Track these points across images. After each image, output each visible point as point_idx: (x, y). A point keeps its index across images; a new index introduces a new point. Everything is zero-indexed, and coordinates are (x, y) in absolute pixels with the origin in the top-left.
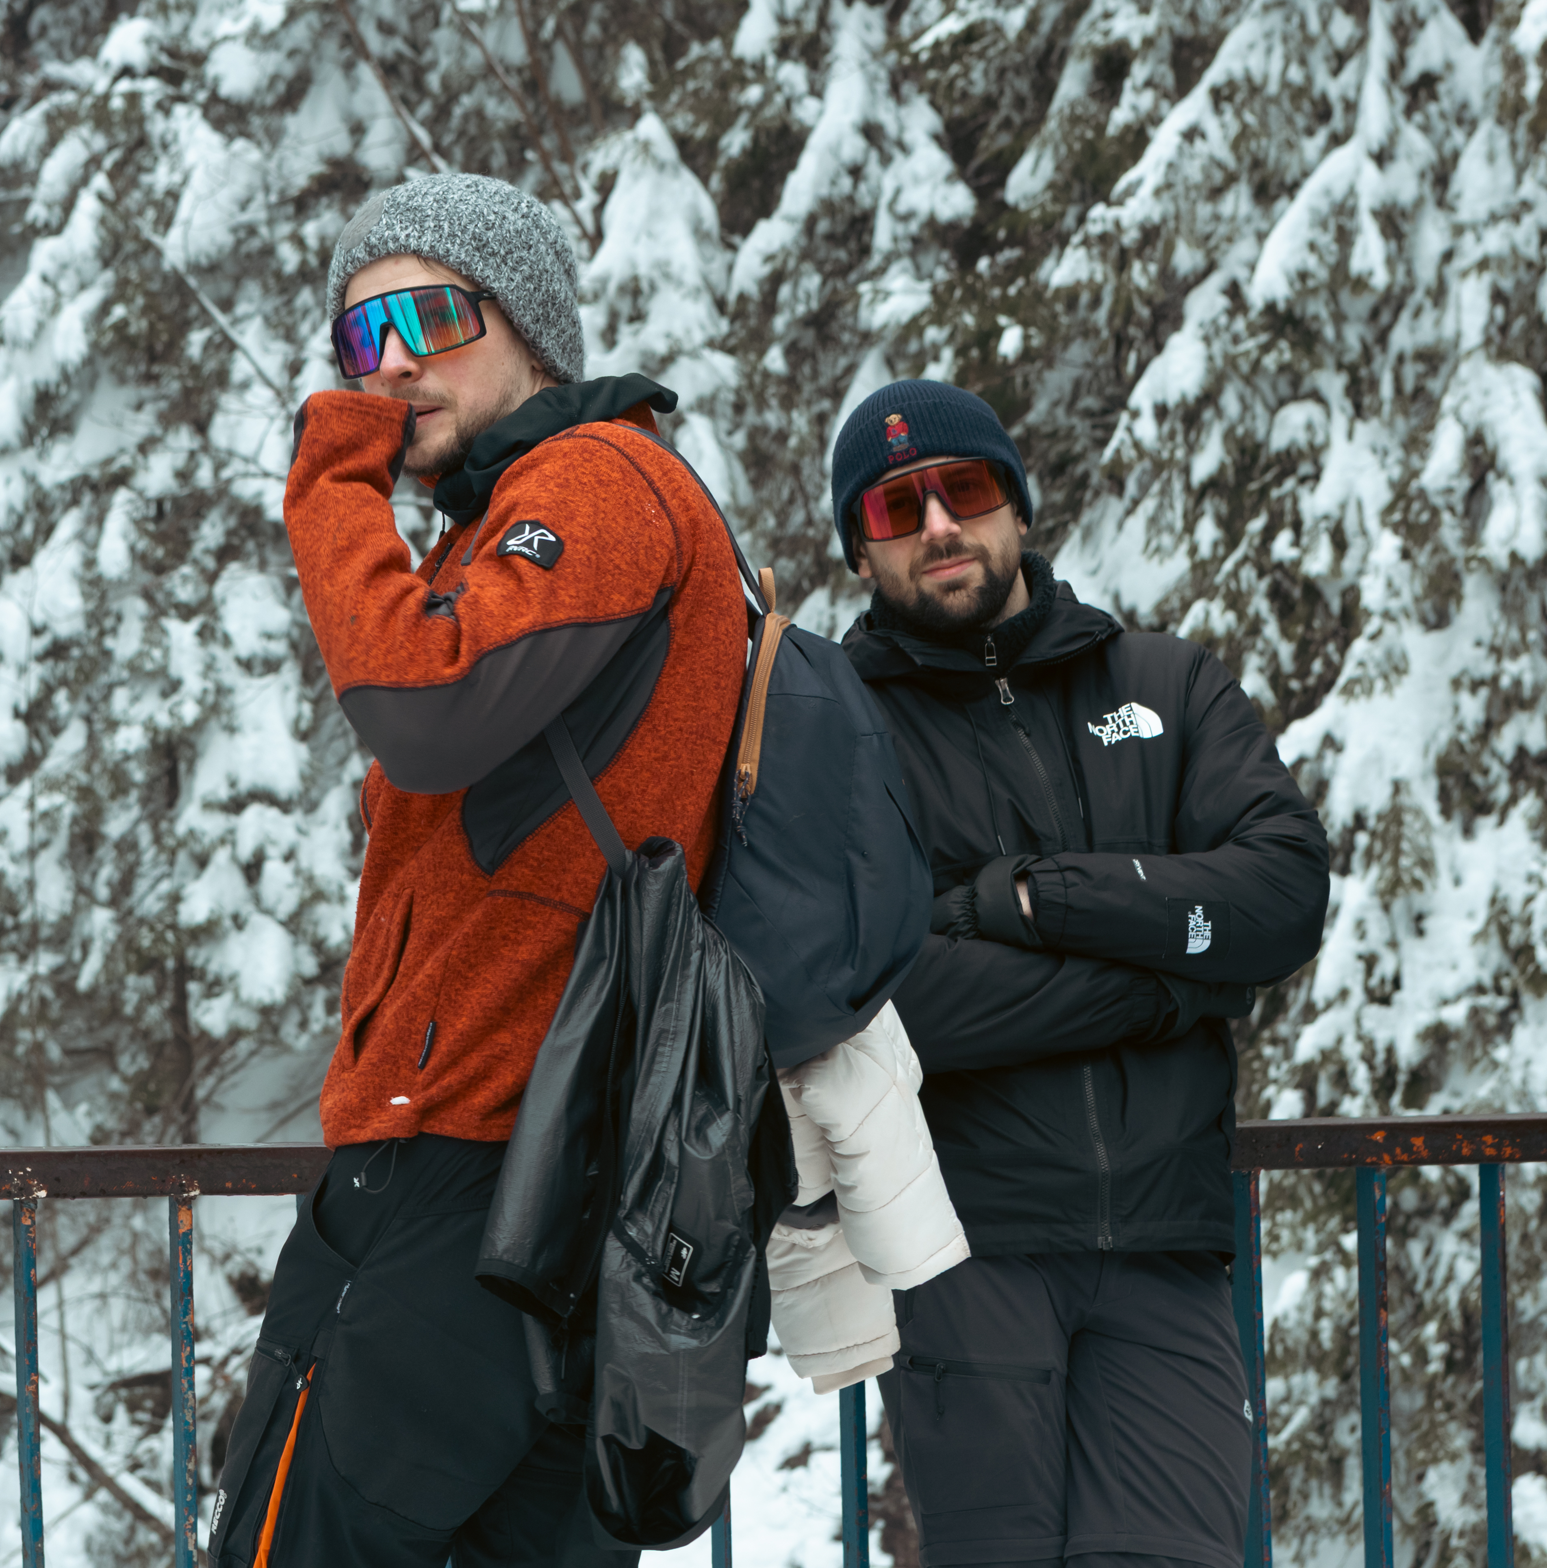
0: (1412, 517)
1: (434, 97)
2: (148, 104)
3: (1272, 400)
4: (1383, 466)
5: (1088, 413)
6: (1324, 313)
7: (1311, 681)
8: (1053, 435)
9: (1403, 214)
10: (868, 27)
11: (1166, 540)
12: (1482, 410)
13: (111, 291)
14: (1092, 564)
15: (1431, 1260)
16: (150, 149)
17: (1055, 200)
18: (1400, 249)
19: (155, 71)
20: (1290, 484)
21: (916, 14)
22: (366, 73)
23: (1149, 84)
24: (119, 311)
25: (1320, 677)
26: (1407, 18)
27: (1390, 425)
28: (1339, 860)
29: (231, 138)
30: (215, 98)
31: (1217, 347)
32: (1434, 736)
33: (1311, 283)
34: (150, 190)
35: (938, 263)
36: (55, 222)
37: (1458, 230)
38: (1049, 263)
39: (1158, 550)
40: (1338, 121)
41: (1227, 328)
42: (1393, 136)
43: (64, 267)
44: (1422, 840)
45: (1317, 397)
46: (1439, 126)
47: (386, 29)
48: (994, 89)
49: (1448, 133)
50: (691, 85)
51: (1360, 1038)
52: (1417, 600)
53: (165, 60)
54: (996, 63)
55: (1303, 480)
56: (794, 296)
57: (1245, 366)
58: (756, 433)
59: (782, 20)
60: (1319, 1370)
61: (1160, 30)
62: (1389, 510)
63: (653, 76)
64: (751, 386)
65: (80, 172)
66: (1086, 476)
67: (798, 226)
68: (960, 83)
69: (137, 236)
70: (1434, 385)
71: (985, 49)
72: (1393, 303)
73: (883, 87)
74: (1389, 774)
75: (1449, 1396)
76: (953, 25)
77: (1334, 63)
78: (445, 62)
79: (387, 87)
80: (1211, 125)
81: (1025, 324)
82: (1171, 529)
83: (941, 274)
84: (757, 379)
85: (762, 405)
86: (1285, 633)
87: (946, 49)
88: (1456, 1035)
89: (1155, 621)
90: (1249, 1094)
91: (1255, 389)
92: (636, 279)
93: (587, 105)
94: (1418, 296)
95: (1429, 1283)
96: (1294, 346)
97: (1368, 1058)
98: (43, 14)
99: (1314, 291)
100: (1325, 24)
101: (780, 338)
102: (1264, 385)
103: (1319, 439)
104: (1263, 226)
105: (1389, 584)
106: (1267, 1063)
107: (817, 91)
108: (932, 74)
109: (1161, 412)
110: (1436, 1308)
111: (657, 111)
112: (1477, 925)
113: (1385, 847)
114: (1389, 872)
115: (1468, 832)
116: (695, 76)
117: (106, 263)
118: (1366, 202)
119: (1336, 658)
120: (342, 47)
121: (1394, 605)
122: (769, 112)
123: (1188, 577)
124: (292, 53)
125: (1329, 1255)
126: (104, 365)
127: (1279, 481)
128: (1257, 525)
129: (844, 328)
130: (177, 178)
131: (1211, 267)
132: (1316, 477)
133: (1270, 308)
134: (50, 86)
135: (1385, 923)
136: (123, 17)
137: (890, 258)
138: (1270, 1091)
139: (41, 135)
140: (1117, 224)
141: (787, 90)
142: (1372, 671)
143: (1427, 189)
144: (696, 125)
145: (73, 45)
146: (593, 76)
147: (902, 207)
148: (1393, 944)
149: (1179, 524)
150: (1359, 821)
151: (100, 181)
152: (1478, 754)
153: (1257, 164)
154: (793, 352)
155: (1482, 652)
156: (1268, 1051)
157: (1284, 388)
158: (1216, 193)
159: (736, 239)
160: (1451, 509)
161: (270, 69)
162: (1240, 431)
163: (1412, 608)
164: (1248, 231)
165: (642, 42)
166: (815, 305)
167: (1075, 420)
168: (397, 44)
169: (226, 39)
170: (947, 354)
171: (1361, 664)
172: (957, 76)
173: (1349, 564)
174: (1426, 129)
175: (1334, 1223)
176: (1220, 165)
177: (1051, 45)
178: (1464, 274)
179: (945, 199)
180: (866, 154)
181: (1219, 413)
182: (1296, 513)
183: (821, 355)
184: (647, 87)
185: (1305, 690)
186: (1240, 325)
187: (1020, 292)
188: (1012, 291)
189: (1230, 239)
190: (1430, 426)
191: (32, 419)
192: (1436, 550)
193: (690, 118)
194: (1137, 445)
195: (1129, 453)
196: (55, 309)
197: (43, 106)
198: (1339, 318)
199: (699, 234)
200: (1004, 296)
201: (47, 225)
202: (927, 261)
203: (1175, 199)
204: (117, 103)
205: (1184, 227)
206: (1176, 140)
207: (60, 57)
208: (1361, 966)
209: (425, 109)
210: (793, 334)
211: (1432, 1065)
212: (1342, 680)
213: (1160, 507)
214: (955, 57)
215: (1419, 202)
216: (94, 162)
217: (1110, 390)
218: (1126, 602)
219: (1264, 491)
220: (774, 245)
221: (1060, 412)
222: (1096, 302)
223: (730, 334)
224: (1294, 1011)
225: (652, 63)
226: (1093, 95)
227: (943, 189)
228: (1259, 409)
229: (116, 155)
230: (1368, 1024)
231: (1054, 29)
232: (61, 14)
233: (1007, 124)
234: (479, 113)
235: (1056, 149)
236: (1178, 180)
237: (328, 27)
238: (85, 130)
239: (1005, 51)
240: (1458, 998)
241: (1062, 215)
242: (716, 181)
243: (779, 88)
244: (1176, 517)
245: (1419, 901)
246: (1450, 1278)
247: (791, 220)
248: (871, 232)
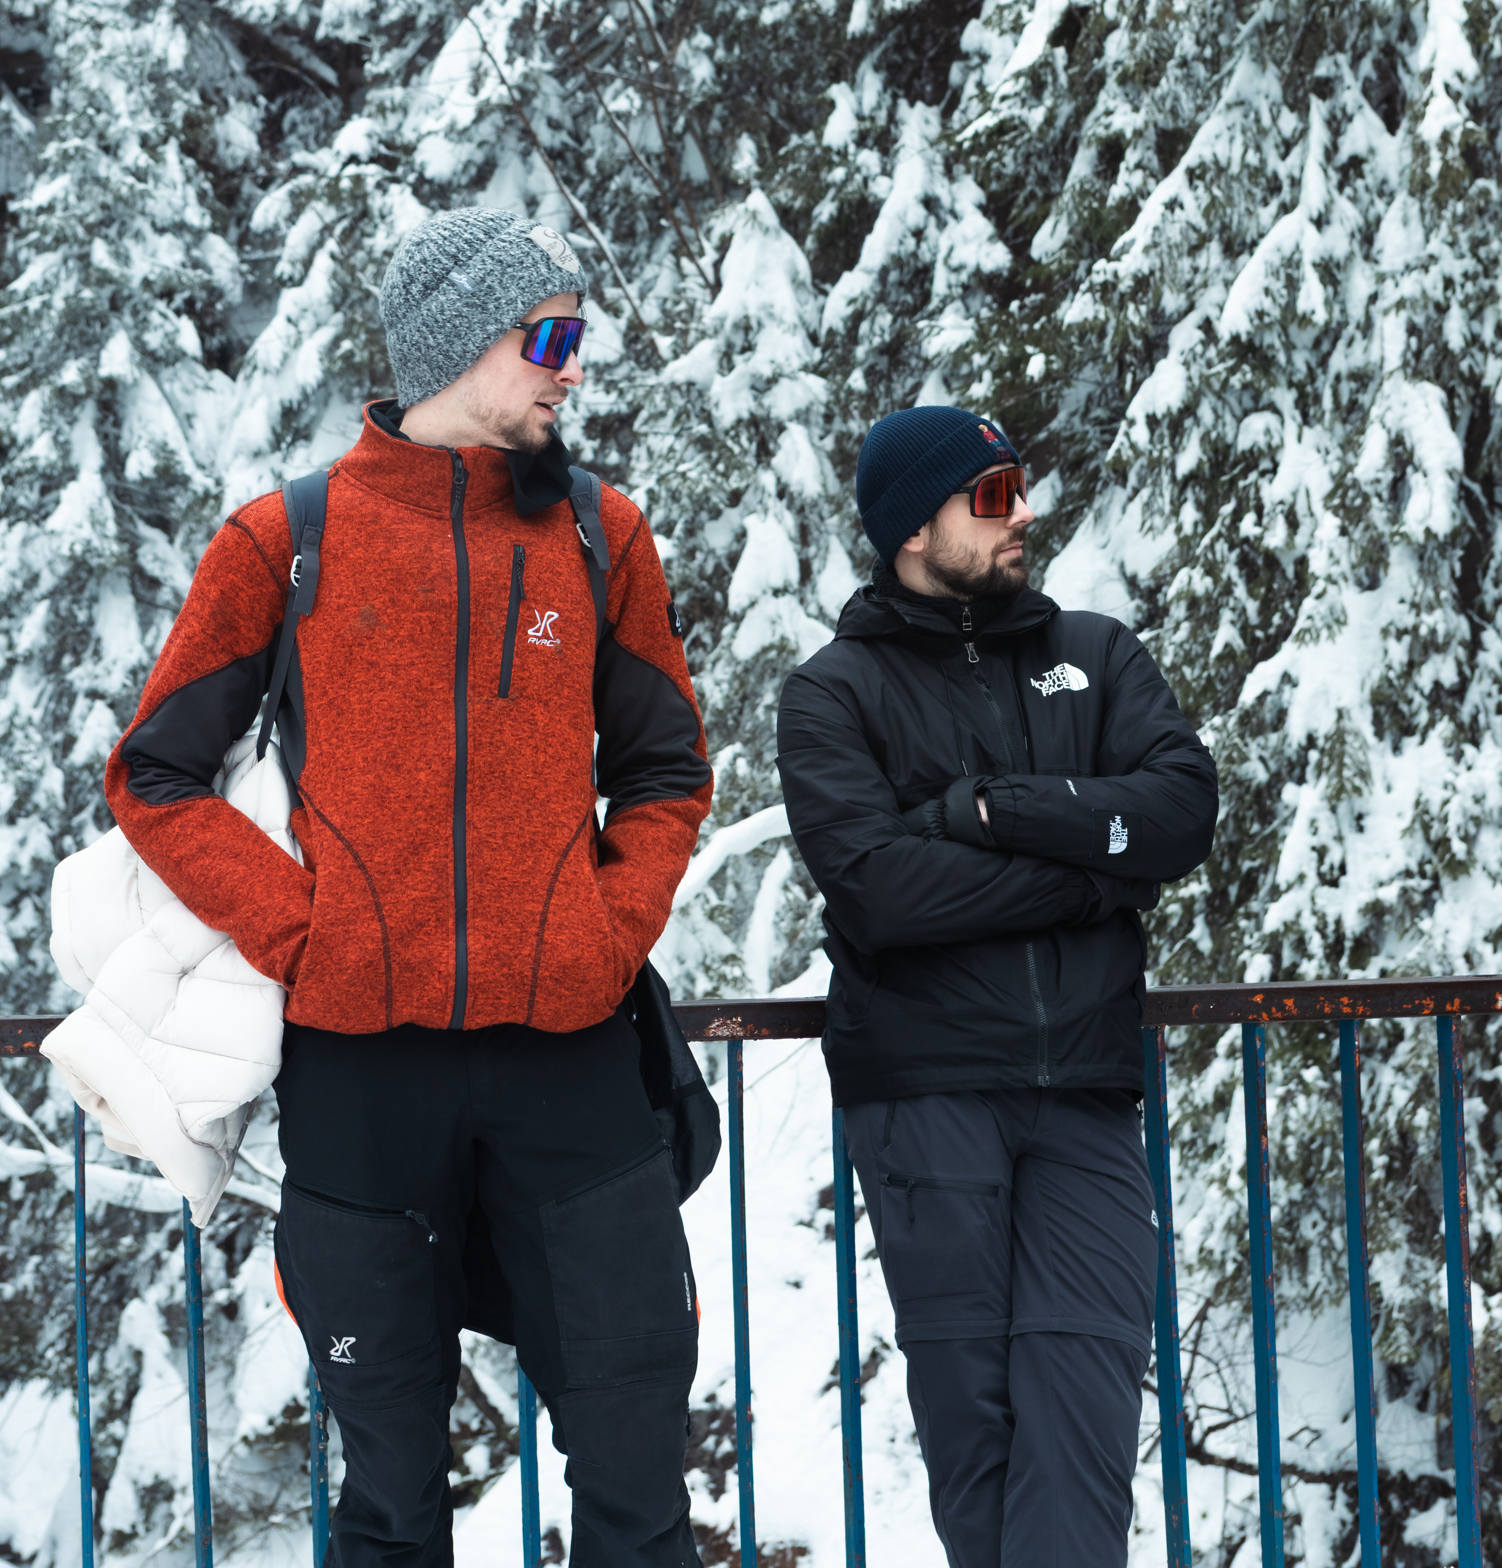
0: (1348, 502)
1: (592, 178)
2: (370, 183)
3: (1238, 412)
4: (1326, 462)
5: (1098, 421)
6: (1277, 344)
7: (1272, 631)
8: (1071, 439)
9: (1338, 266)
10: (927, 122)
11: (1158, 521)
12: (1401, 419)
13: (340, 328)
14: (1103, 540)
15: (1373, 1089)
16: (371, 219)
17: (1069, 255)
18: (1336, 293)
19: (375, 159)
20: (1253, 476)
21: (964, 112)
22: (537, 159)
23: (1139, 166)
24: (346, 345)
25: (1279, 627)
26: (1339, 114)
27: (1331, 430)
28: (1297, 772)
29: (434, 210)
30: (422, 180)
31: (1195, 370)
32: (1369, 674)
33: (1267, 320)
34: (370, 252)
35: (983, 305)
36: (297, 276)
37: (1381, 278)
38: (1065, 305)
39: (1151, 529)
40: (1286, 194)
41: (1202, 355)
42: (1329, 205)
43: (305, 310)
44: (1360, 756)
45: (1273, 408)
46: (1365, 197)
47: (554, 125)
48: (1021, 169)
49: (1372, 202)
50: (791, 168)
51: (1314, 913)
52: (1353, 567)
53: (383, 149)
54: (1023, 150)
55: (1263, 474)
56: (871, 329)
57: (1217, 386)
58: (842, 438)
59: (860, 117)
60: (1286, 1178)
61: (1146, 124)
62: (1331, 496)
63: (761, 162)
64: (838, 401)
65: (317, 237)
66: (1097, 470)
67: (875, 276)
68: (995, 165)
69: (360, 288)
70: (1364, 399)
71: (1015, 138)
72: (1332, 335)
73: (939, 168)
74: (1334, 704)
75: (1389, 1198)
76: (989, 121)
77: (1282, 149)
78: (600, 150)
79: (552, 170)
80: (1187, 197)
81: (1047, 352)
82: (1161, 512)
83: (985, 313)
84: (842, 395)
85: (846, 415)
86: (1251, 593)
87: (983, 139)
88: (1390, 910)
89: (1152, 583)
90: (1229, 957)
91: (1225, 402)
92: (747, 317)
93: (710, 183)
94: (1351, 329)
95: (1372, 1108)
96: (1254, 369)
97: (1321, 929)
98: (293, 114)
99: (1269, 326)
100: (1275, 119)
101: (861, 364)
102: (1232, 400)
103: (1275, 442)
104: (1230, 275)
105: (1331, 555)
106: (1243, 933)
107: (887, 172)
108: (973, 159)
109: (1152, 421)
110: (1378, 1128)
111: (763, 188)
112: (1406, 822)
113: (1332, 760)
114: (1335, 781)
115: (1396, 749)
116: (794, 161)
117: (337, 308)
118: (1308, 257)
119: (1291, 612)
120: (520, 139)
121: (1335, 571)
122: (850, 188)
123: (1177, 550)
124: (481, 144)
125: (1292, 1086)
126: (335, 386)
127: (1244, 474)
128: (1227, 509)
129: (911, 354)
130: (393, 240)
131: (1191, 307)
132: (1274, 471)
133: (1235, 339)
134: (297, 170)
135: (1333, 822)
136: (355, 117)
137: (946, 301)
138: (1245, 956)
139: (287, 209)
140: (1116, 274)
141: (864, 171)
142: (1319, 623)
143: (1356, 247)
144: (794, 198)
145: (316, 138)
146: (716, 161)
147: (954, 262)
148: (1339, 838)
149: (1167, 508)
150: (1311, 741)
151: (331, 245)
152: (1403, 688)
153: (1225, 227)
154: (870, 374)
155: (1405, 607)
156: (1243, 923)
157: (1248, 402)
158: (1194, 250)
159: (827, 287)
160: (1379, 496)
161: (464, 158)
162: (1214, 435)
163: (1349, 574)
164: (1219, 279)
165: (754, 133)
166: (887, 338)
167: (1088, 427)
168: (564, 137)
169: (429, 133)
170: (987, 375)
171: (1310, 617)
172: (993, 160)
173: (1300, 539)
174: (1354, 200)
175: (1296, 1060)
176: (1195, 229)
177: (1065, 134)
178: (1386, 312)
179: (988, 255)
180: (926, 219)
181: (1197, 422)
182: (1258, 499)
183: (895, 377)
184: (756, 169)
185: (1268, 637)
186: (1212, 352)
187: (1043, 327)
188: (1037, 326)
189: (1205, 285)
190: (1362, 432)
191: (279, 429)
192: (1367, 528)
193: (790, 193)
194: (1133, 446)
195: (1127, 453)
196: (297, 344)
197: (289, 186)
198: (1289, 347)
199: (796, 283)
200: (1031, 330)
201: (291, 278)
202: (975, 303)
203: (1160, 255)
204: (345, 184)
205: (1167, 278)
206: (1162, 209)
207: (307, 148)
208: (1314, 855)
209: (585, 187)
210: (871, 360)
211: (1372, 933)
212: (1295, 631)
213: (1153, 494)
214: (991, 145)
215: (1350, 257)
216: (327, 229)
217: (1114, 404)
218: (1129, 571)
219: (1233, 482)
220: (856, 292)
221: (1076, 420)
222: (1102, 335)
223: (821, 362)
224: (1263, 892)
225: (760, 149)
226: (1098, 174)
227: (987, 247)
228: (1228, 418)
229: (345, 223)
230: (1320, 902)
231: (1067, 123)
232: (306, 114)
233: (1032, 196)
234: (626, 190)
235: (1070, 215)
236: (1163, 240)
237: (510, 123)
238: (319, 205)
239: (1030, 140)
240: (1392, 880)
241: (1076, 267)
242: (810, 242)
243: (858, 170)
244: (1165, 503)
245: (1359, 805)
246: (1388, 1104)
247: (869, 272)
248: (931, 281)
